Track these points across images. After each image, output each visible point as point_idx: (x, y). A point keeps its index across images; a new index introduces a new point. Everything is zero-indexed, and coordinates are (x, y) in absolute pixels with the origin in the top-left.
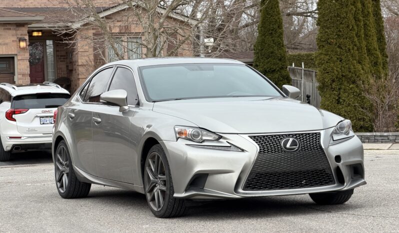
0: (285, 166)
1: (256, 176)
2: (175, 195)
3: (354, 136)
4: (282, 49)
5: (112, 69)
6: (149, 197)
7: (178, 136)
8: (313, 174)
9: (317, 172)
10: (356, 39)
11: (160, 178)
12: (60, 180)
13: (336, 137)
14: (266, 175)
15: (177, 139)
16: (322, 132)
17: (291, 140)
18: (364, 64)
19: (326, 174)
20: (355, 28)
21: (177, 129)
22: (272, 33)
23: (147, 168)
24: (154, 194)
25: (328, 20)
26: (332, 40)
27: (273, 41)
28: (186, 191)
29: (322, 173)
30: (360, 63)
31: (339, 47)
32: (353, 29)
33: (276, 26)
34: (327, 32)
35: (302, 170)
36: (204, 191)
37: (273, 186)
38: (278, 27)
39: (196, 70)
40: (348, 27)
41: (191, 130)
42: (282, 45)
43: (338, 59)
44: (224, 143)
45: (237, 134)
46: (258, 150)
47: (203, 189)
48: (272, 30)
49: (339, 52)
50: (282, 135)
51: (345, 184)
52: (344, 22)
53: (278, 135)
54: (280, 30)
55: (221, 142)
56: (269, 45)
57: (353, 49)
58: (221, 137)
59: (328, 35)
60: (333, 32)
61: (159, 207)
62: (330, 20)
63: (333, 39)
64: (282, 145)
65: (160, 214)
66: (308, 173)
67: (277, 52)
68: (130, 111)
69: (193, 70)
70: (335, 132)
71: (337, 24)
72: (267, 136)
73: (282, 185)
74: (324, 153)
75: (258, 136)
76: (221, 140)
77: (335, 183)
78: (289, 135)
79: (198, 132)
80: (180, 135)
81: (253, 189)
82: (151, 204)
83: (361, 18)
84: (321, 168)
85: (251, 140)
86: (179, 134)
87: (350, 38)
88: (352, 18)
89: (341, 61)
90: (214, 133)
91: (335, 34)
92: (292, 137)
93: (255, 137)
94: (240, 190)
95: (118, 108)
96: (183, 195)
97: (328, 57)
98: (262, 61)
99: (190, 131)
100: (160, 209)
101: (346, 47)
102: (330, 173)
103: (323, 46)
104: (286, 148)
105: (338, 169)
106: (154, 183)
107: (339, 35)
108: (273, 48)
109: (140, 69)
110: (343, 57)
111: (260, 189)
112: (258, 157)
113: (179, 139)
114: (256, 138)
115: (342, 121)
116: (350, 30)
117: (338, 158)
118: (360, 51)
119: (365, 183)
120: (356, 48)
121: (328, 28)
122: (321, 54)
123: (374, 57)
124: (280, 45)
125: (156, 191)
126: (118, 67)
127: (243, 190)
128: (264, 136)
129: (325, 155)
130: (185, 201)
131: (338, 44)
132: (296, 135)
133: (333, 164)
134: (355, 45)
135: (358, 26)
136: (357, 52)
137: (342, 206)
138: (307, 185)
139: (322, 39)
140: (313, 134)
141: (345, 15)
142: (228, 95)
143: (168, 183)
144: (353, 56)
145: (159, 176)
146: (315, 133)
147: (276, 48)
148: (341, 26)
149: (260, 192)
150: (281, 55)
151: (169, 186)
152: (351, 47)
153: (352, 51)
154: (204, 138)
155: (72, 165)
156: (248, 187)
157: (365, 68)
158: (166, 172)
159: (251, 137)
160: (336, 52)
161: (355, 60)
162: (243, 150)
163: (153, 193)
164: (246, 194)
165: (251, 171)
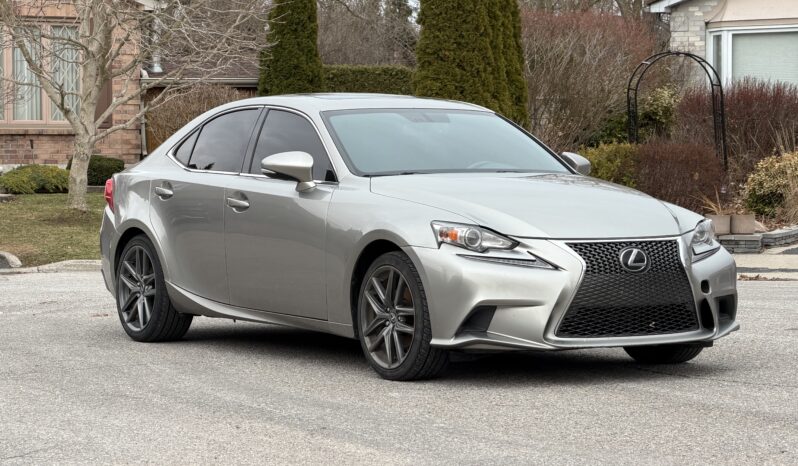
0: (624, 297)
1: (579, 312)
2: (434, 342)
3: (718, 249)
4: (315, 61)
5: (259, 111)
6: (368, 343)
7: (440, 239)
8: (667, 311)
9: (673, 309)
10: (490, 53)
11: (398, 311)
12: (130, 307)
13: (699, 249)
14: (596, 310)
15: (440, 244)
16: (679, 240)
17: (635, 251)
18: (503, 101)
19: (687, 311)
20: (490, 31)
21: (437, 227)
22: (296, 30)
23: (366, 293)
24: (383, 340)
25: (441, 13)
26: (447, 53)
27: (298, 45)
28: (457, 335)
29: (680, 310)
30: (494, 97)
31: (459, 66)
32: (485, 34)
33: (304, 17)
34: (438, 37)
35: (651, 304)
36: (486, 336)
37: (604, 330)
38: (309, 18)
39: (422, 121)
40: (477, 28)
41: (465, 229)
42: (314, 52)
43: (456, 87)
44: (522, 253)
45: (546, 239)
46: (585, 268)
47: (485, 332)
48: (298, 24)
49: (459, 77)
50: (620, 243)
51: (715, 329)
52: (469, 19)
53: (613, 243)
54: (312, 25)
55: (517, 252)
56: (291, 52)
57: (485, 70)
58: (517, 244)
59: (439, 43)
60: (449, 37)
61: (394, 360)
62: (444, 15)
63: (450, 50)
64: (621, 259)
65: (395, 374)
66: (660, 310)
67: (305, 66)
68: (316, 190)
69: (416, 121)
70: (695, 240)
71: (457, 22)
72: (596, 244)
73: (619, 329)
74: (686, 276)
75: (581, 244)
76: (517, 249)
77: (698, 328)
78: (631, 243)
79: (476, 234)
80: (444, 237)
81: (572, 334)
82: (374, 357)
83: (498, 12)
84: (680, 301)
85: (571, 251)
86: (441, 236)
87: (480, 50)
88: (484, 12)
89: (461, 93)
90: (505, 236)
91: (452, 41)
92: (636, 247)
93: (576, 245)
94: (551, 336)
95: (292, 186)
96: (452, 342)
97: (439, 84)
98: (277, 82)
99: (462, 232)
100: (397, 365)
101: (472, 66)
102: (691, 309)
103: (430, 63)
104: (626, 264)
105: (704, 303)
106: (381, 319)
107: (459, 44)
108: (298, 59)
109: (326, 115)
110: (467, 86)
111: (583, 335)
112: (583, 280)
113: (443, 245)
114: (579, 247)
115: (702, 221)
116: (481, 35)
117: (705, 285)
118: (496, 75)
119: (737, 328)
120: (490, 69)
121: (439, 30)
122: (427, 77)
123: (517, 86)
124: (312, 54)
125: (387, 334)
126: (270, 109)
127: (557, 335)
128: (591, 244)
129: (687, 280)
130: (451, 352)
131: (458, 61)
132: (641, 243)
133: (698, 294)
134: (489, 64)
135: (493, 27)
136: (492, 76)
137: (682, 365)
138: (656, 329)
139: (428, 50)
140: (667, 242)
141: (472, 6)
142: (470, 167)
143: (418, 322)
144: (484, 85)
145: (397, 308)
146: (670, 241)
147: (303, 58)
148: (464, 26)
149: (585, 339)
150: (312, 72)
151: (420, 326)
152: (481, 67)
153: (483, 75)
154: (486, 244)
155: (164, 283)
156: (564, 331)
157: (504, 107)
158: (417, 301)
159: (570, 245)
160: (454, 75)
161: (488, 91)
162: (556, 268)
163: (379, 338)
164: (563, 342)
165: (572, 302)
